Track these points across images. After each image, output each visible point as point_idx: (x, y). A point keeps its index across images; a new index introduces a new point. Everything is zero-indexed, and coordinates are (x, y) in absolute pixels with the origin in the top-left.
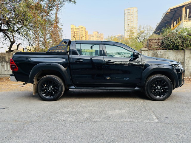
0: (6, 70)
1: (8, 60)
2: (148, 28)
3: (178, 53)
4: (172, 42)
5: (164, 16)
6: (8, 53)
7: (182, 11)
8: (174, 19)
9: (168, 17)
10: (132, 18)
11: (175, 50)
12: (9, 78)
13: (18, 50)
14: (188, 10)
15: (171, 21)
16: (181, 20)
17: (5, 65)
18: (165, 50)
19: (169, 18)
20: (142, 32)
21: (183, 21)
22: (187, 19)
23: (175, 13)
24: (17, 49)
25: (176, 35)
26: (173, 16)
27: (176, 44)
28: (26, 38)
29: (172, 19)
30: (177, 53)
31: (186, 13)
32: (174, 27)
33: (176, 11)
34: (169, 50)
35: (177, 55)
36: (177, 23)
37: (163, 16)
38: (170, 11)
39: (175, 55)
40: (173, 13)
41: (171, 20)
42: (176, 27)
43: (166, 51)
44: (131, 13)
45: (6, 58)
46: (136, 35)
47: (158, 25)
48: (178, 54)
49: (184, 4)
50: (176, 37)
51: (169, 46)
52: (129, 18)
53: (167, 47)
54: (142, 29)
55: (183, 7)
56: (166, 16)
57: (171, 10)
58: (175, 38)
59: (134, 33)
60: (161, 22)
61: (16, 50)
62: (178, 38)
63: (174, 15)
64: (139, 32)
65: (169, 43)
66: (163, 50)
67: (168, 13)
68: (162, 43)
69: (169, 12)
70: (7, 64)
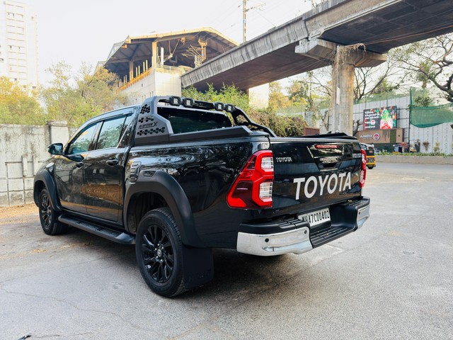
5: (116, 48)
7: (151, 51)
8: (135, 61)
9: (123, 54)
14: (162, 49)
15: (128, 63)
16: (150, 65)
19: (125, 57)
21: (155, 70)
22: (162, 66)
23: (136, 49)
26: (132, 55)
29: (130, 59)
31: (159, 54)
32: (135, 76)
33: (138, 45)
36: (142, 72)
38: (130, 42)
40: (134, 47)
41: (128, 61)
42: (141, 79)
44: (17, 17)
46: (73, 84)
47: (101, 65)
49: (155, 37)
52: (10, 30)
55: (153, 40)
56: (120, 50)
57: (132, 40)
63: (134, 51)
67: (126, 46)
69: (128, 45)
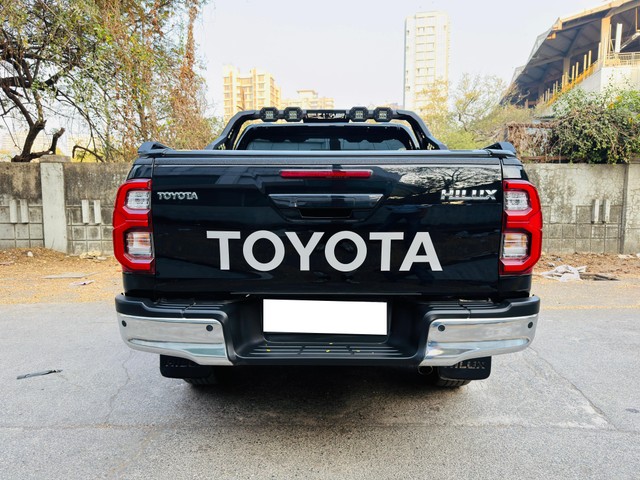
0: (14, 224)
1: (21, 189)
2: (492, 83)
3: (606, 172)
4: (589, 137)
5: (540, 42)
6: (21, 164)
7: (598, 31)
8: (572, 56)
9: (552, 48)
10: (430, 48)
11: (596, 162)
12: (26, 253)
13: (54, 153)
14: (620, 27)
15: (562, 61)
16: (594, 59)
17: (13, 204)
18: (563, 162)
19: (556, 53)
20: (473, 99)
21: (601, 64)
22: (616, 55)
23: (576, 36)
24: (53, 148)
25: (602, 113)
26: (571, 45)
27: (601, 142)
28: (79, 109)
29: (565, 54)
30: (601, 172)
31: (613, 36)
32: (570, 81)
33: (578, 29)
34: (575, 162)
35: (600, 180)
36: (581, 70)
37: (536, 43)
38: (560, 28)
39: (593, 180)
40: (570, 34)
41: (561, 58)
42: (578, 83)
43: (565, 165)
44: (429, 31)
45: (14, 183)
46: (450, 106)
47: (519, 73)
48: (604, 176)
49: (607, 7)
50: (599, 120)
51: (576, 148)
52: (419, 49)
53: (570, 153)
54: (471, 88)
55: (602, 14)
56: (546, 44)
57: (564, 24)
58: (598, 123)
59: (443, 100)
60: (531, 63)
61: (47, 153)
62: (607, 122)
63: (572, 40)
64: (463, 97)
65: (578, 139)
66: (556, 162)
67: (554, 36)
68: (554, 140)
69: (558, 32)
70: (18, 203)
